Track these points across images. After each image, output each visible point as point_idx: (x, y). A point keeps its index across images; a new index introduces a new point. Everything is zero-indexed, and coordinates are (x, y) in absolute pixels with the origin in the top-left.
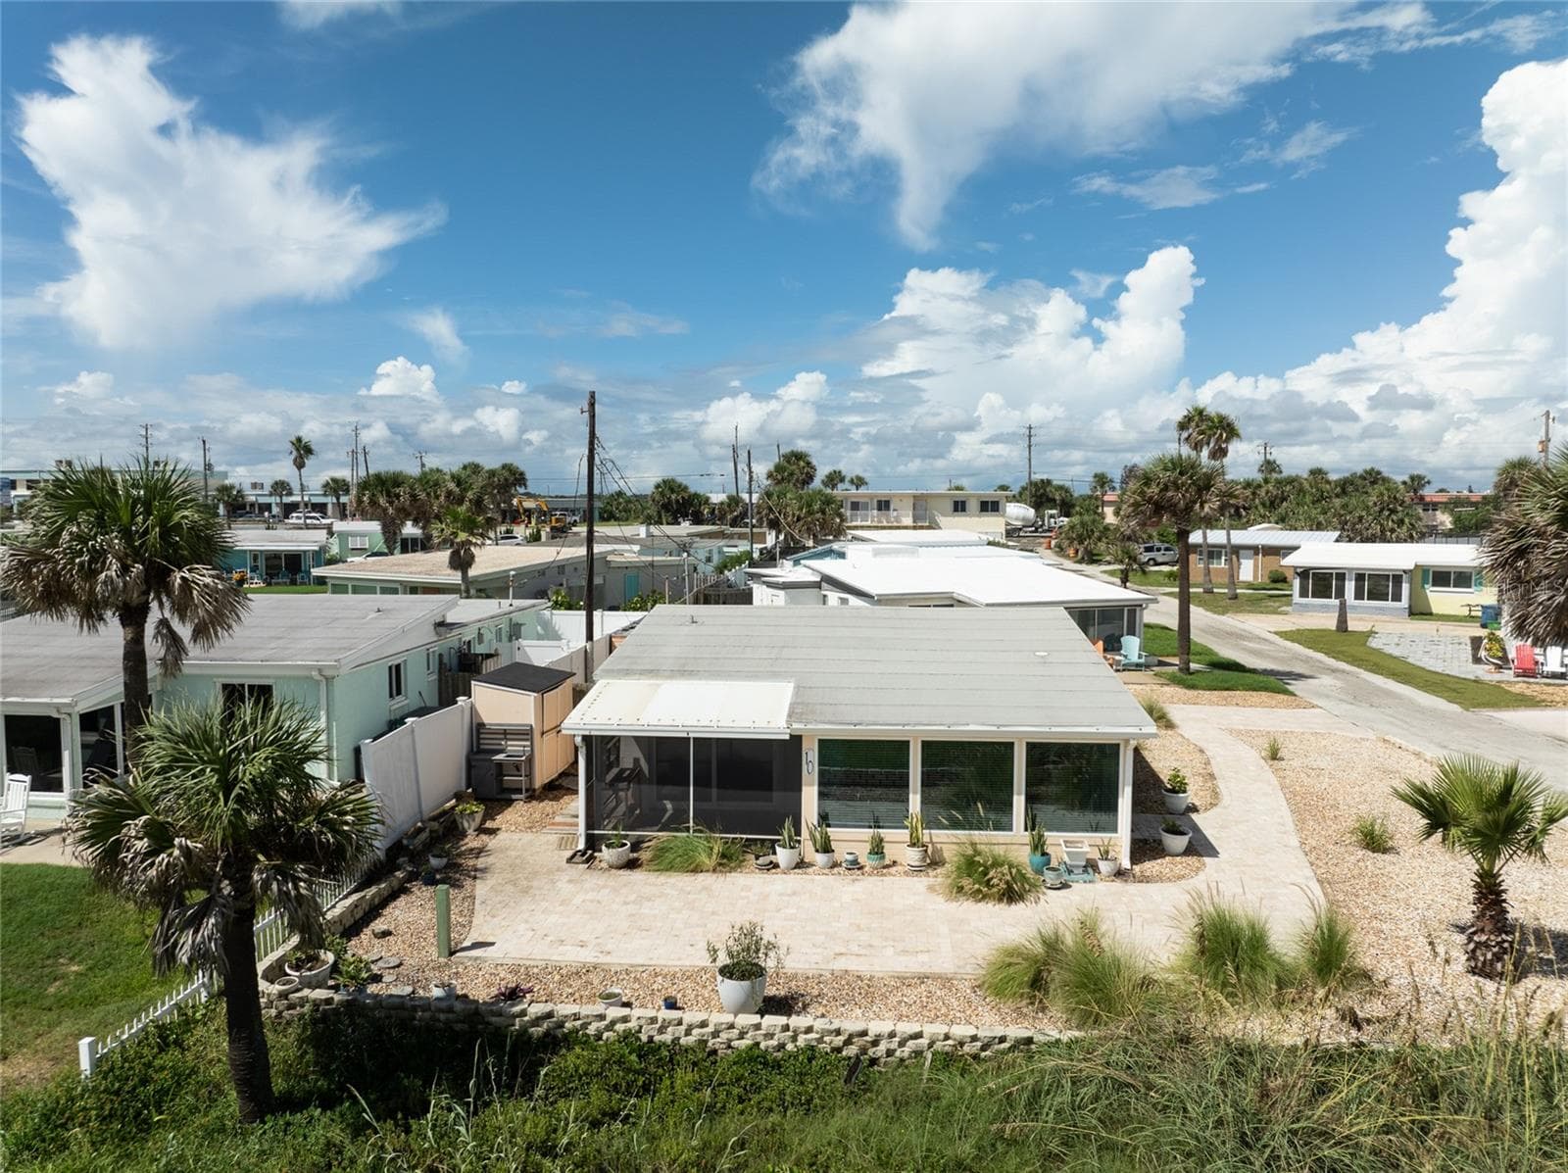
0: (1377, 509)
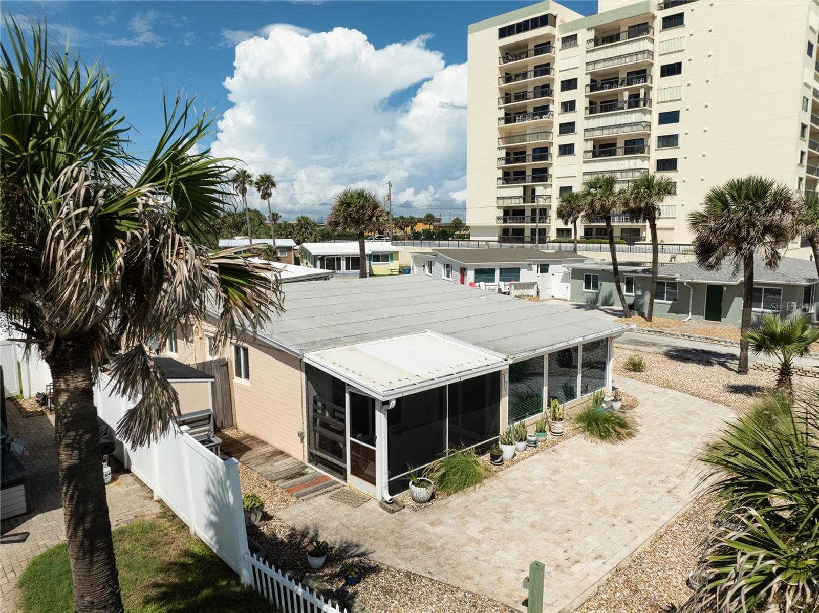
0: (299, 228)
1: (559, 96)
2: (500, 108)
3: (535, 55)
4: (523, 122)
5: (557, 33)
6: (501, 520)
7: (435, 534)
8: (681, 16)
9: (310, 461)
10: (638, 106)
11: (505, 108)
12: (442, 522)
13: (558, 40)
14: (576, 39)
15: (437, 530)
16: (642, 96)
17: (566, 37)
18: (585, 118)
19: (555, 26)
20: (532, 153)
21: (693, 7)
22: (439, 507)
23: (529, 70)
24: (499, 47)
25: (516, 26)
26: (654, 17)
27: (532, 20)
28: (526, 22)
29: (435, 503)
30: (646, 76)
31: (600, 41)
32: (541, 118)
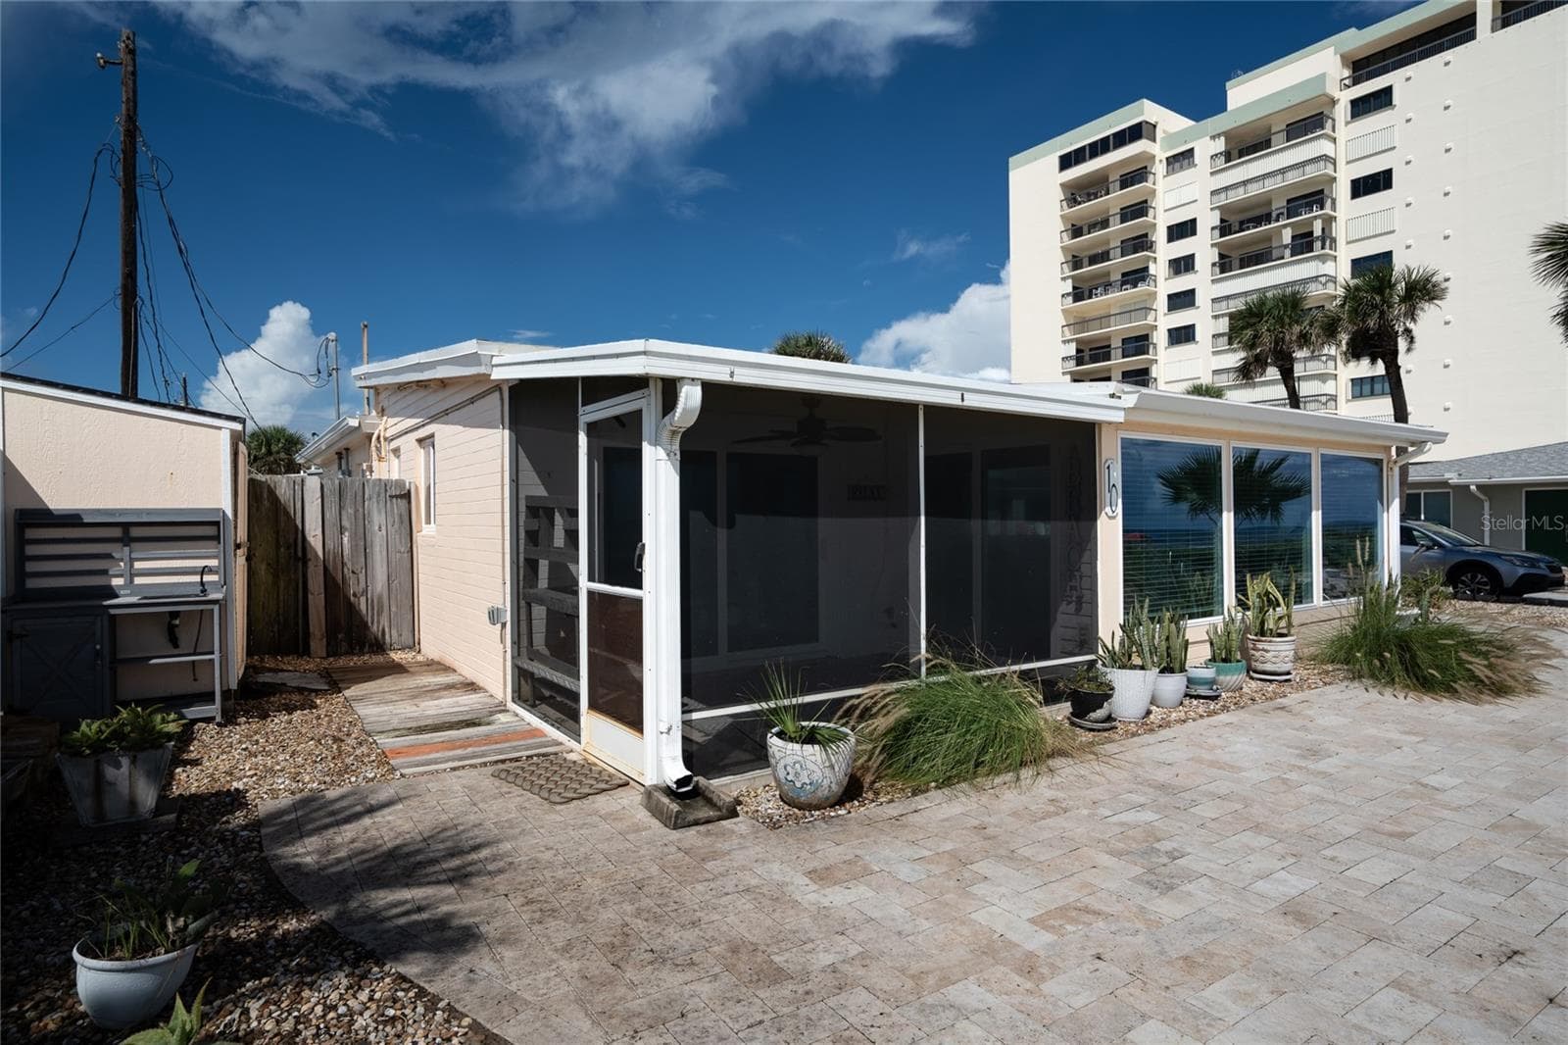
1: (1165, 251)
2: (1064, 279)
3: (1121, 189)
4: (1105, 297)
5: (1158, 150)
6: (1136, 880)
7: (822, 913)
8: (1388, 91)
9: (519, 697)
10: (1312, 251)
11: (1072, 277)
12: (867, 872)
13: (1161, 161)
14: (1193, 156)
15: (836, 897)
16: (1318, 232)
17: (1174, 156)
18: (1212, 281)
19: (1154, 140)
20: (1120, 345)
21: (1408, 74)
22: (870, 822)
23: (1111, 213)
24: (1061, 185)
25: (1087, 148)
26: (1333, 102)
27: (1115, 135)
28: (1105, 140)
29: (857, 811)
30: (1322, 199)
31: (1235, 153)
32: (1135, 286)
